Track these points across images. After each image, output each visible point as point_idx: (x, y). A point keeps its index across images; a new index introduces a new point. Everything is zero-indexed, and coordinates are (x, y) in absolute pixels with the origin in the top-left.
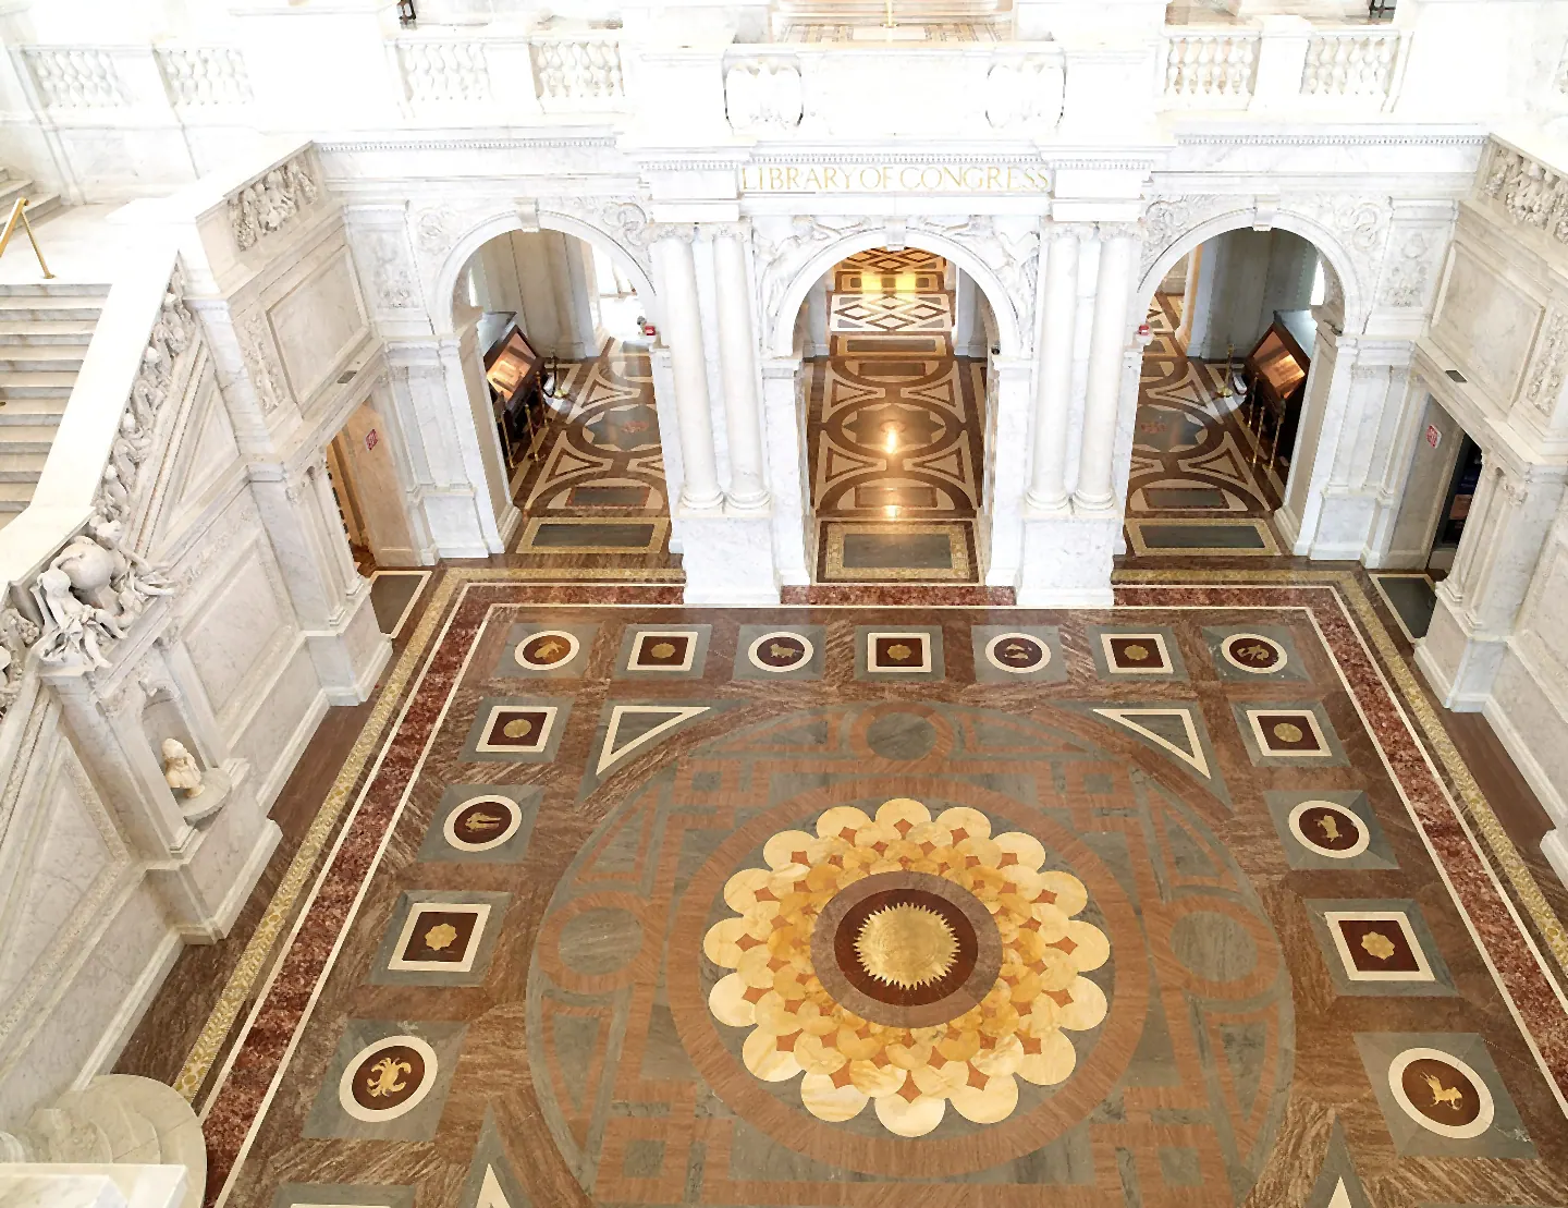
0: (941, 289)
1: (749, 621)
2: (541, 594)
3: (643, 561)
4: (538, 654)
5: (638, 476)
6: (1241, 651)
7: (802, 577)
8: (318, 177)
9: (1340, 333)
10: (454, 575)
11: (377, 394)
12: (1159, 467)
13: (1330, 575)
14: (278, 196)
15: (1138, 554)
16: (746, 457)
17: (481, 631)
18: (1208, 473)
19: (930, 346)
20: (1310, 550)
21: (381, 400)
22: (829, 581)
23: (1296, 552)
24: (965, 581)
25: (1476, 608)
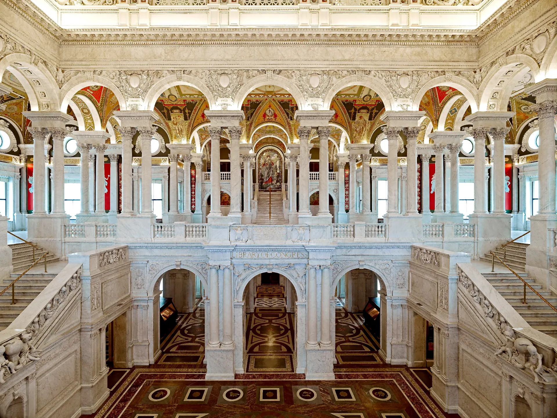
0: (283, 297)
1: (224, 385)
2: (162, 376)
3: (195, 367)
4: (156, 396)
5: (198, 342)
6: (376, 393)
7: (241, 371)
8: (127, 254)
9: (386, 295)
10: (136, 371)
11: (128, 312)
12: (343, 340)
13: (398, 369)
14: (114, 256)
15: (340, 363)
16: (228, 331)
17: (140, 389)
18: (357, 341)
19: (280, 310)
20: (391, 362)
21: (128, 314)
22: (250, 372)
23: (387, 362)
24: (290, 372)
25: (445, 374)
